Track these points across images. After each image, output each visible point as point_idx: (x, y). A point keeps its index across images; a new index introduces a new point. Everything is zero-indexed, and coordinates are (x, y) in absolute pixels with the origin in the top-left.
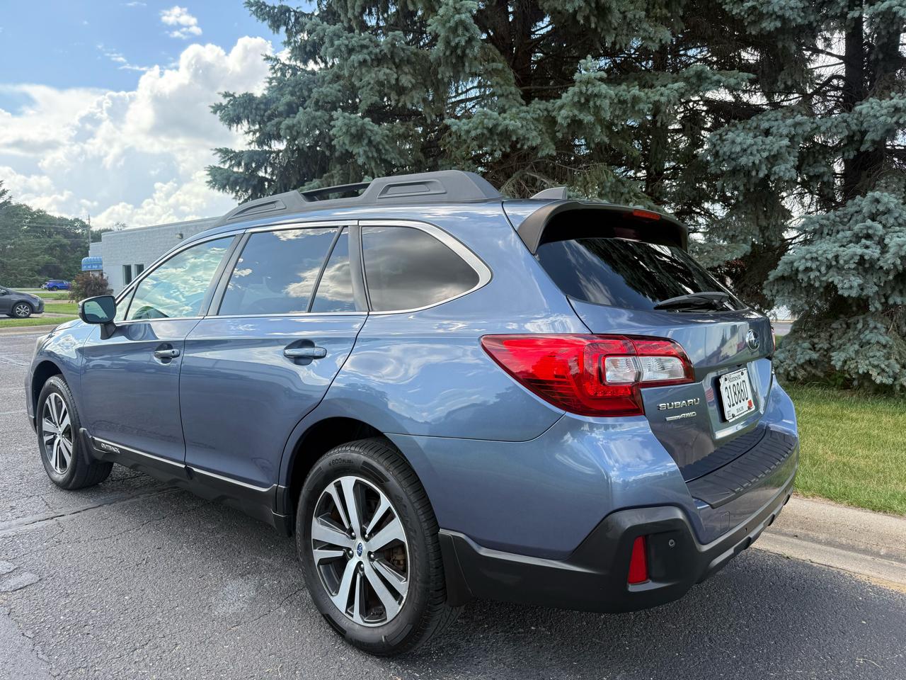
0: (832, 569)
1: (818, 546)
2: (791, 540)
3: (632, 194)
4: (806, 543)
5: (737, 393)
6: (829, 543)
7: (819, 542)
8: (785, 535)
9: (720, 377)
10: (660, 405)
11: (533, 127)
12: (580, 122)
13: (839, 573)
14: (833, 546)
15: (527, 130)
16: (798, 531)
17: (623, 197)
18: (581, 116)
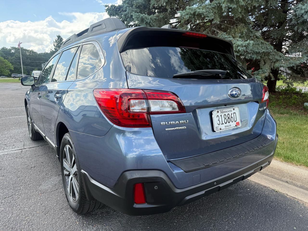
0: (295, 199)
1: (296, 188)
2: (284, 183)
3: (255, 37)
4: (291, 185)
5: (227, 118)
6: (301, 187)
7: (297, 186)
8: (283, 181)
9: (213, 111)
10: (161, 123)
11: (211, 11)
12: (231, 8)
13: (298, 201)
14: (303, 189)
15: (209, 13)
16: (288, 180)
17: (251, 38)
18: (231, 6)
